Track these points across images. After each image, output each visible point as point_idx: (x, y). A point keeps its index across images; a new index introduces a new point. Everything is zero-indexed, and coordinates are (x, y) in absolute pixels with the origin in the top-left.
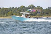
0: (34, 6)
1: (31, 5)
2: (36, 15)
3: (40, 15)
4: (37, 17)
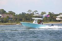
0: (5, 11)
2: (7, 22)
3: (12, 21)
4: (9, 24)
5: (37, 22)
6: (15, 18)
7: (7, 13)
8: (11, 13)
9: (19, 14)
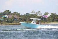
0: (10, 12)
1: (7, 10)
2: (13, 22)
5: (35, 22)
6: (20, 18)
7: (12, 14)
8: (16, 14)
9: (23, 15)
